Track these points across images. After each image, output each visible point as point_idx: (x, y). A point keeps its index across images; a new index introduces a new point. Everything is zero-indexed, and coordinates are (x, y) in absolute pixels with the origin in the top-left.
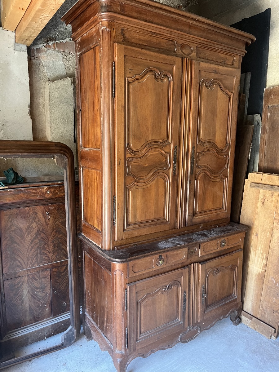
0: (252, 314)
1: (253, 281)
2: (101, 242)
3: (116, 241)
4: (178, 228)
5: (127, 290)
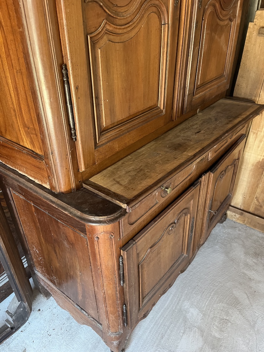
0: (242, 209)
1: (248, 172)
2: (49, 178)
3: (83, 172)
4: (174, 120)
5: (122, 258)
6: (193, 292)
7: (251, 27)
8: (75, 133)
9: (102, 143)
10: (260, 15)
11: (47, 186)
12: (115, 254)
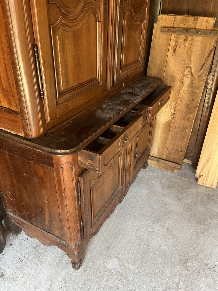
0: (158, 157)
1: (160, 130)
2: (24, 128)
3: (49, 122)
4: (108, 90)
5: (80, 183)
6: (128, 217)
7: (156, 27)
8: (43, 93)
9: (61, 102)
10: (162, 19)
11: (22, 135)
12: (74, 180)
